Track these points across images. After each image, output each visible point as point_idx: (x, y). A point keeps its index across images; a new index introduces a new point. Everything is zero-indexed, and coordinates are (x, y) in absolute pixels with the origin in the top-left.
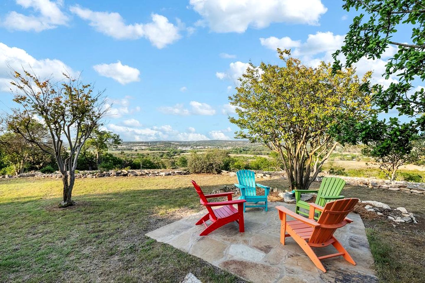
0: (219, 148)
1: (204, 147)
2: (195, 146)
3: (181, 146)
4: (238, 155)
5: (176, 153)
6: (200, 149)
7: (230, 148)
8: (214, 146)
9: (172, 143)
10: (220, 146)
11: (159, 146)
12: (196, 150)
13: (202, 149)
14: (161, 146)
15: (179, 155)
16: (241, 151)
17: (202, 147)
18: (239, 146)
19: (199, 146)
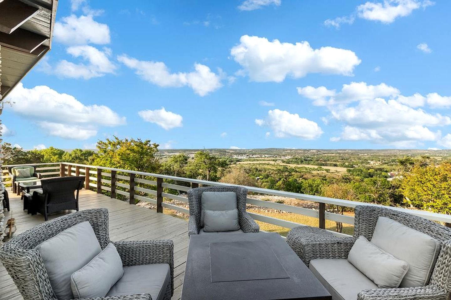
0: (277, 157)
1: (261, 156)
2: (251, 154)
3: (236, 154)
4: (299, 166)
5: (232, 161)
6: (256, 157)
7: (290, 157)
8: (271, 155)
9: (227, 151)
10: (277, 155)
11: (214, 154)
12: (252, 159)
13: (259, 157)
14: (216, 154)
15: (235, 164)
16: (302, 162)
17: (259, 156)
18: (300, 155)
19: (255, 154)
